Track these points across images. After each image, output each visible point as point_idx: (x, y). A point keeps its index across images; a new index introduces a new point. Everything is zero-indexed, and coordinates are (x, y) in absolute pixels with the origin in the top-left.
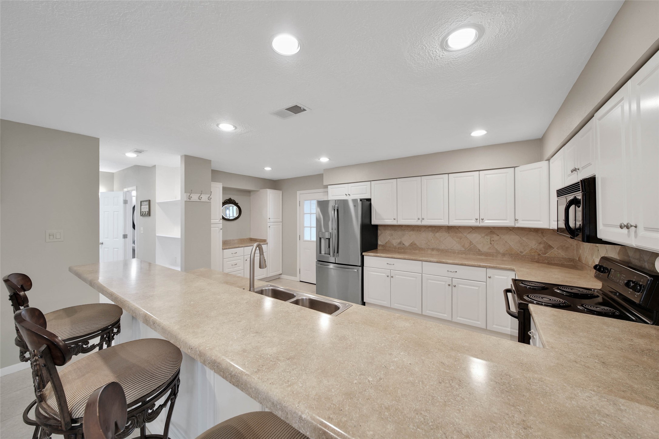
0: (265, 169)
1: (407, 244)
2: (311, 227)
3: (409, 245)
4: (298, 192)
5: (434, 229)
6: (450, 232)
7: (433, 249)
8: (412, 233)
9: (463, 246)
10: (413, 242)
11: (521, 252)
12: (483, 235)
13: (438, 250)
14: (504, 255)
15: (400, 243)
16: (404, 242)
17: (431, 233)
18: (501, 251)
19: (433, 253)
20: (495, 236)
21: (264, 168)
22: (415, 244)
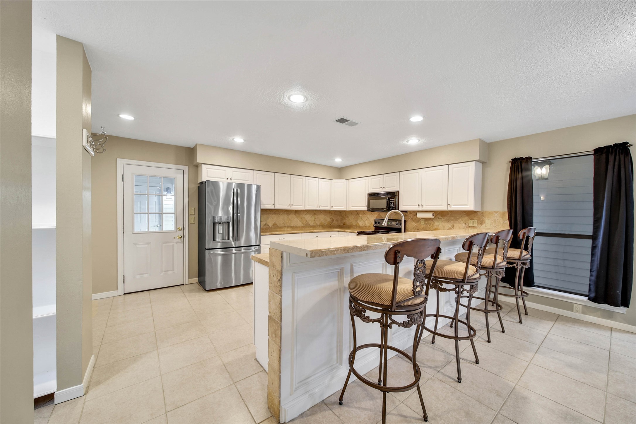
0: (121, 116)
1: (270, 225)
2: (148, 213)
3: (272, 226)
4: (120, 161)
5: (288, 212)
6: (297, 214)
7: (288, 227)
8: (274, 216)
9: (303, 223)
10: (274, 223)
11: (325, 224)
12: (311, 216)
13: (291, 227)
14: (320, 226)
15: (265, 225)
16: (268, 224)
17: (286, 216)
18: (318, 224)
19: (288, 229)
20: (316, 216)
21: (118, 115)
22: (276, 224)
